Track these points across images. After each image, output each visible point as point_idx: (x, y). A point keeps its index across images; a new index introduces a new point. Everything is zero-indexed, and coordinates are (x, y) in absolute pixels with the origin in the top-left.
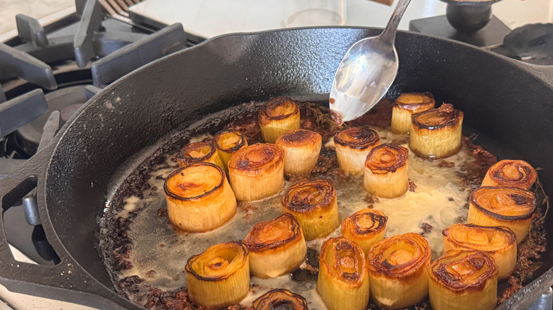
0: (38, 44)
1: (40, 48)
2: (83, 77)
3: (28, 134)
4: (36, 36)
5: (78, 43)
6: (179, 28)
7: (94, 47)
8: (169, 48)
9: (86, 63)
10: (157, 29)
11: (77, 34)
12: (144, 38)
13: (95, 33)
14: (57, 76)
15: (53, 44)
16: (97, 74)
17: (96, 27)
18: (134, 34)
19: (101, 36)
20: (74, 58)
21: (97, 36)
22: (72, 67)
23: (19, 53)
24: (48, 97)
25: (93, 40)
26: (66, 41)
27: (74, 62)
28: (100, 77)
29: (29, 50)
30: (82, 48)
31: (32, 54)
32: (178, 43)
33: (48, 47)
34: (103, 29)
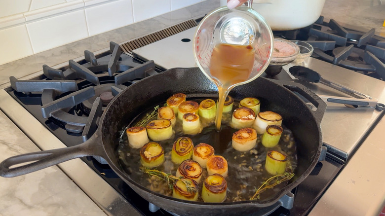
0: (93, 64)
1: (94, 66)
2: (110, 80)
3: (86, 104)
4: (93, 61)
5: (110, 66)
6: (153, 62)
7: (116, 68)
8: (147, 70)
9: (113, 74)
10: (145, 62)
11: (109, 61)
12: (138, 66)
13: (117, 61)
14: (100, 79)
15: (99, 65)
16: (117, 80)
17: (119, 59)
18: (134, 63)
19: (120, 63)
20: (108, 71)
22: (106, 74)
23: (84, 68)
24: (95, 88)
25: (116, 64)
26: (105, 64)
28: (118, 82)
29: (89, 66)
30: (112, 68)
31: (90, 69)
32: (151, 69)
33: (97, 66)
34: (120, 59)
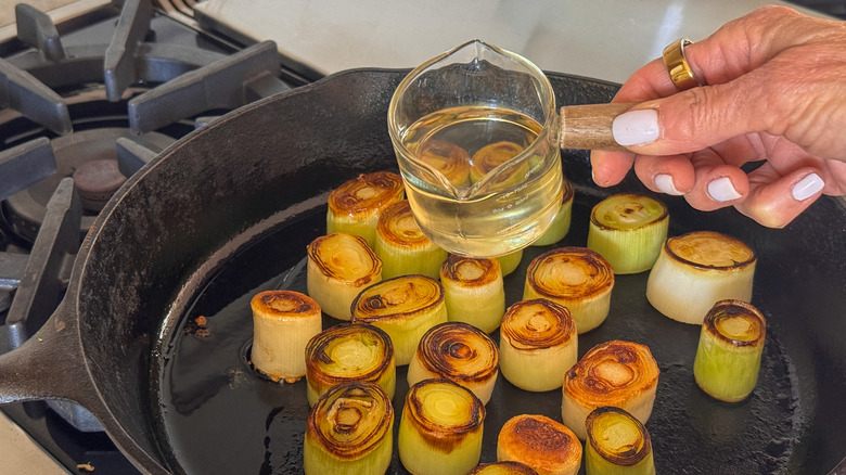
0: (48, 55)
1: (51, 63)
2: (110, 114)
3: (23, 206)
4: (46, 43)
5: (110, 62)
6: (271, 47)
7: (135, 69)
8: (251, 80)
9: (120, 90)
10: (243, 46)
11: (109, 42)
12: (216, 61)
13: (139, 43)
14: (75, 111)
15: (71, 57)
16: (137, 117)
17: (143, 35)
18: (200, 51)
19: (149, 49)
20: (102, 81)
21: (141, 48)
22: (96, 93)
23: (14, 70)
24: (56, 144)
25: (135, 55)
26: (91, 54)
27: (101, 86)
28: (140, 122)
29: (32, 64)
30: (117, 71)
31: (36, 72)
32: (267, 72)
33: (62, 61)
34: (150, 37)
